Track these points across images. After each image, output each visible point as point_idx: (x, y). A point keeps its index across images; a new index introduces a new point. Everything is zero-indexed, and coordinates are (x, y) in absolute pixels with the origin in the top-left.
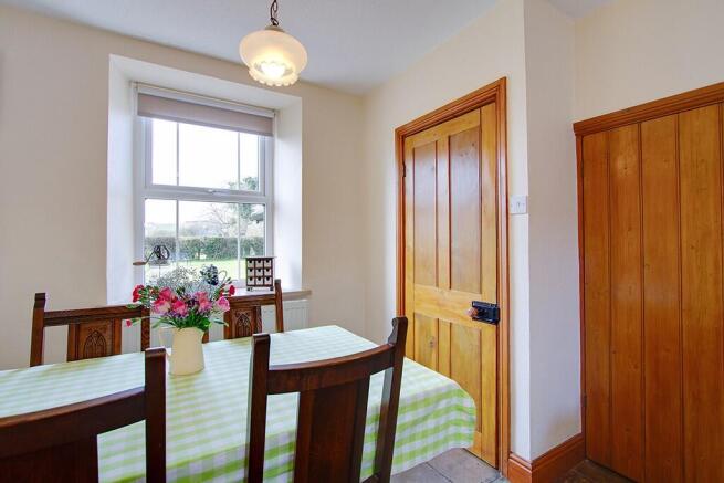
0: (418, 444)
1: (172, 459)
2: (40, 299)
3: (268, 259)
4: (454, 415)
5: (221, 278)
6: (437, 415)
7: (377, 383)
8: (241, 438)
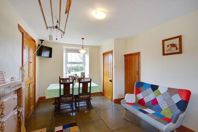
0: (93, 91)
1: (74, 87)
2: (60, 77)
3: (84, 73)
4: (98, 89)
5: (77, 75)
6: (96, 88)
7: (89, 84)
8: (78, 87)
